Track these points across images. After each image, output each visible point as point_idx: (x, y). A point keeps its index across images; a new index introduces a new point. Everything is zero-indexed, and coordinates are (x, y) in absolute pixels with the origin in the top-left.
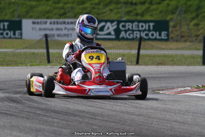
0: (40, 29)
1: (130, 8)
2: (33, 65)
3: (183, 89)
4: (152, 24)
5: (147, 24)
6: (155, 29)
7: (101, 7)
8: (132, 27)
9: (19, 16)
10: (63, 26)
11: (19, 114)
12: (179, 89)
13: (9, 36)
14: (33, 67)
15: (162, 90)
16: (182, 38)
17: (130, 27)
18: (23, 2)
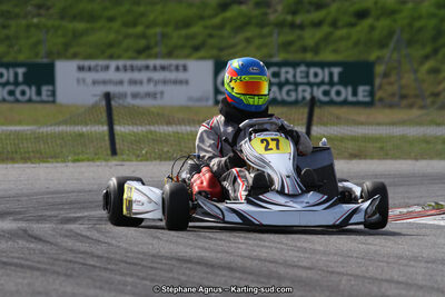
0: (95, 82)
1: (290, 36)
2: (78, 161)
3: (404, 210)
4: (336, 71)
6: (344, 81)
7: (225, 33)
8: (294, 76)
9: (49, 54)
10: (144, 75)
11: (48, 267)
13: (27, 97)
14: (77, 164)
16: (403, 99)
17: (290, 77)
18: (57, 23)
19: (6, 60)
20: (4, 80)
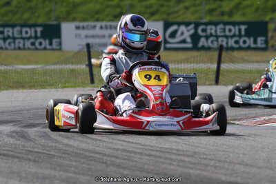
0: (87, 37)
1: (213, 5)
2: (65, 87)
3: (267, 118)
4: (243, 27)
5: (237, 28)
6: (248, 34)
8: (216, 31)
9: (57, 19)
11: (24, 156)
12: (262, 119)
13: (43, 46)
14: (65, 89)
15: (240, 120)
17: (213, 32)
19: (30, 22)
20: (28, 35)
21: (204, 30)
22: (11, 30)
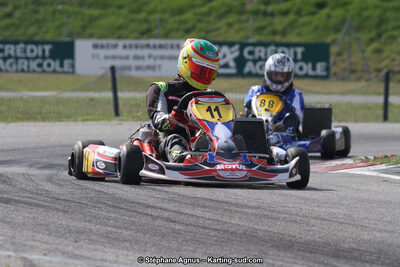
0: (106, 57)
1: (262, 22)
2: (87, 120)
4: (299, 50)
5: (292, 50)
6: (306, 58)
7: (212, 18)
8: (266, 54)
9: (71, 34)
10: (145, 52)
11: (50, 205)
13: (52, 68)
14: (86, 123)
16: (351, 73)
17: (262, 55)
18: (77, 9)
19: (37, 38)
20: (34, 54)
21: (251, 53)
22: (12, 47)
